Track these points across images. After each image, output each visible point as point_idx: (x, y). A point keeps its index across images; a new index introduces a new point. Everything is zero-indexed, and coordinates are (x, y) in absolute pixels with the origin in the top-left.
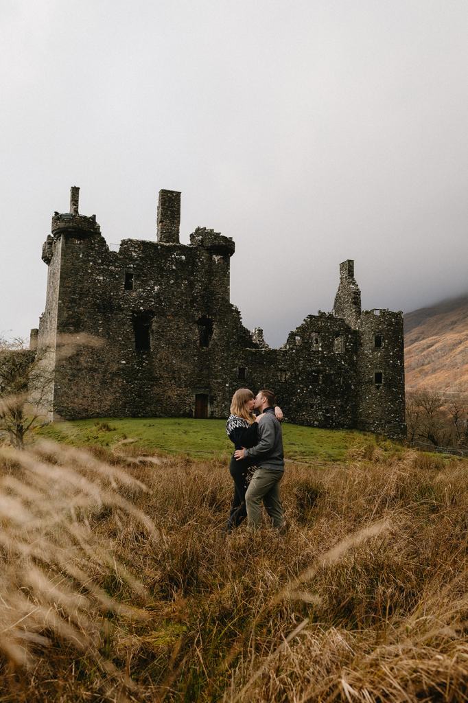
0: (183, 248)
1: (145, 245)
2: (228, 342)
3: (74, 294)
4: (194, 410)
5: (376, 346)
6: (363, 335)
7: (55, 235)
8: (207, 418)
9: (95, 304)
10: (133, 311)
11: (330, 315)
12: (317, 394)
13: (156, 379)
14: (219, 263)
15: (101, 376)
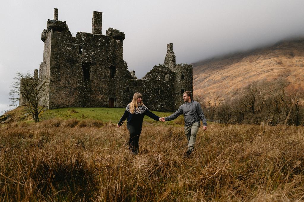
0: (103, 36)
1: (87, 35)
2: (122, 76)
3: (57, 55)
4: (108, 104)
5: (182, 79)
6: (177, 74)
7: (48, 29)
8: (113, 107)
9: (66, 59)
10: (82, 63)
11: (163, 66)
12: (158, 98)
13: (92, 91)
14: (119, 43)
15: (69, 90)
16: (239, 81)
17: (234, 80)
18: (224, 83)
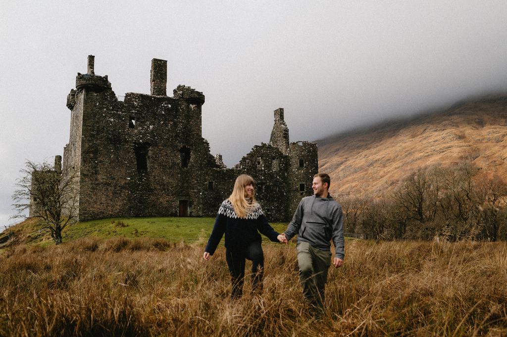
0: (169, 99)
1: (143, 97)
2: (201, 164)
3: (93, 131)
4: (178, 212)
5: (300, 166)
6: (291, 159)
7: (78, 89)
8: (187, 217)
9: (108, 138)
10: (135, 143)
11: (269, 145)
13: (152, 190)
14: (194, 110)
15: (113, 188)
16: (396, 168)
17: (386, 166)
18: (370, 171)
